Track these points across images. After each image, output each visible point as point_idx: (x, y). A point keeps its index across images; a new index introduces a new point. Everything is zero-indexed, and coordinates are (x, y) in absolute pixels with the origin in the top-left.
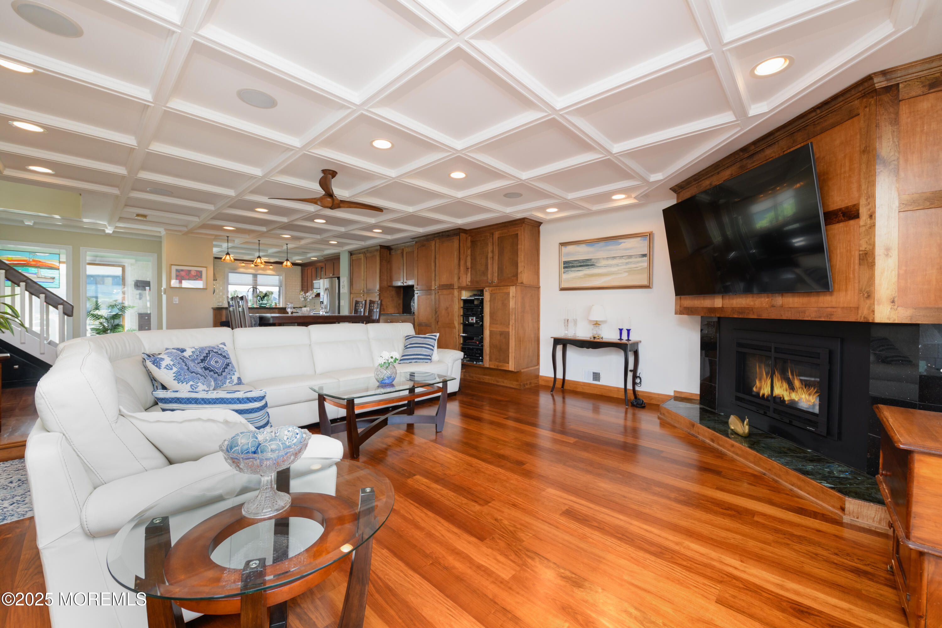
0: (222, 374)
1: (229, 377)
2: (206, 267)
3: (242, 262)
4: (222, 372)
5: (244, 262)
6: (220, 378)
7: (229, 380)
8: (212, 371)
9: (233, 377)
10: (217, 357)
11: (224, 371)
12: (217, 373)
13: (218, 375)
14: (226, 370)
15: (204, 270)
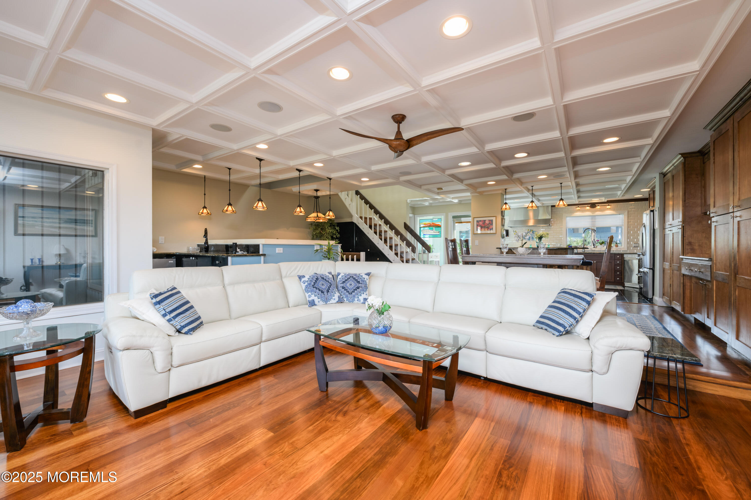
0: (352, 294)
1: (356, 296)
2: (495, 217)
3: (577, 206)
4: (352, 292)
5: (579, 206)
6: (350, 296)
7: (357, 299)
8: (346, 290)
9: (360, 297)
10: (353, 281)
11: (354, 292)
12: (349, 292)
13: (349, 294)
14: (355, 291)
15: (494, 219)
